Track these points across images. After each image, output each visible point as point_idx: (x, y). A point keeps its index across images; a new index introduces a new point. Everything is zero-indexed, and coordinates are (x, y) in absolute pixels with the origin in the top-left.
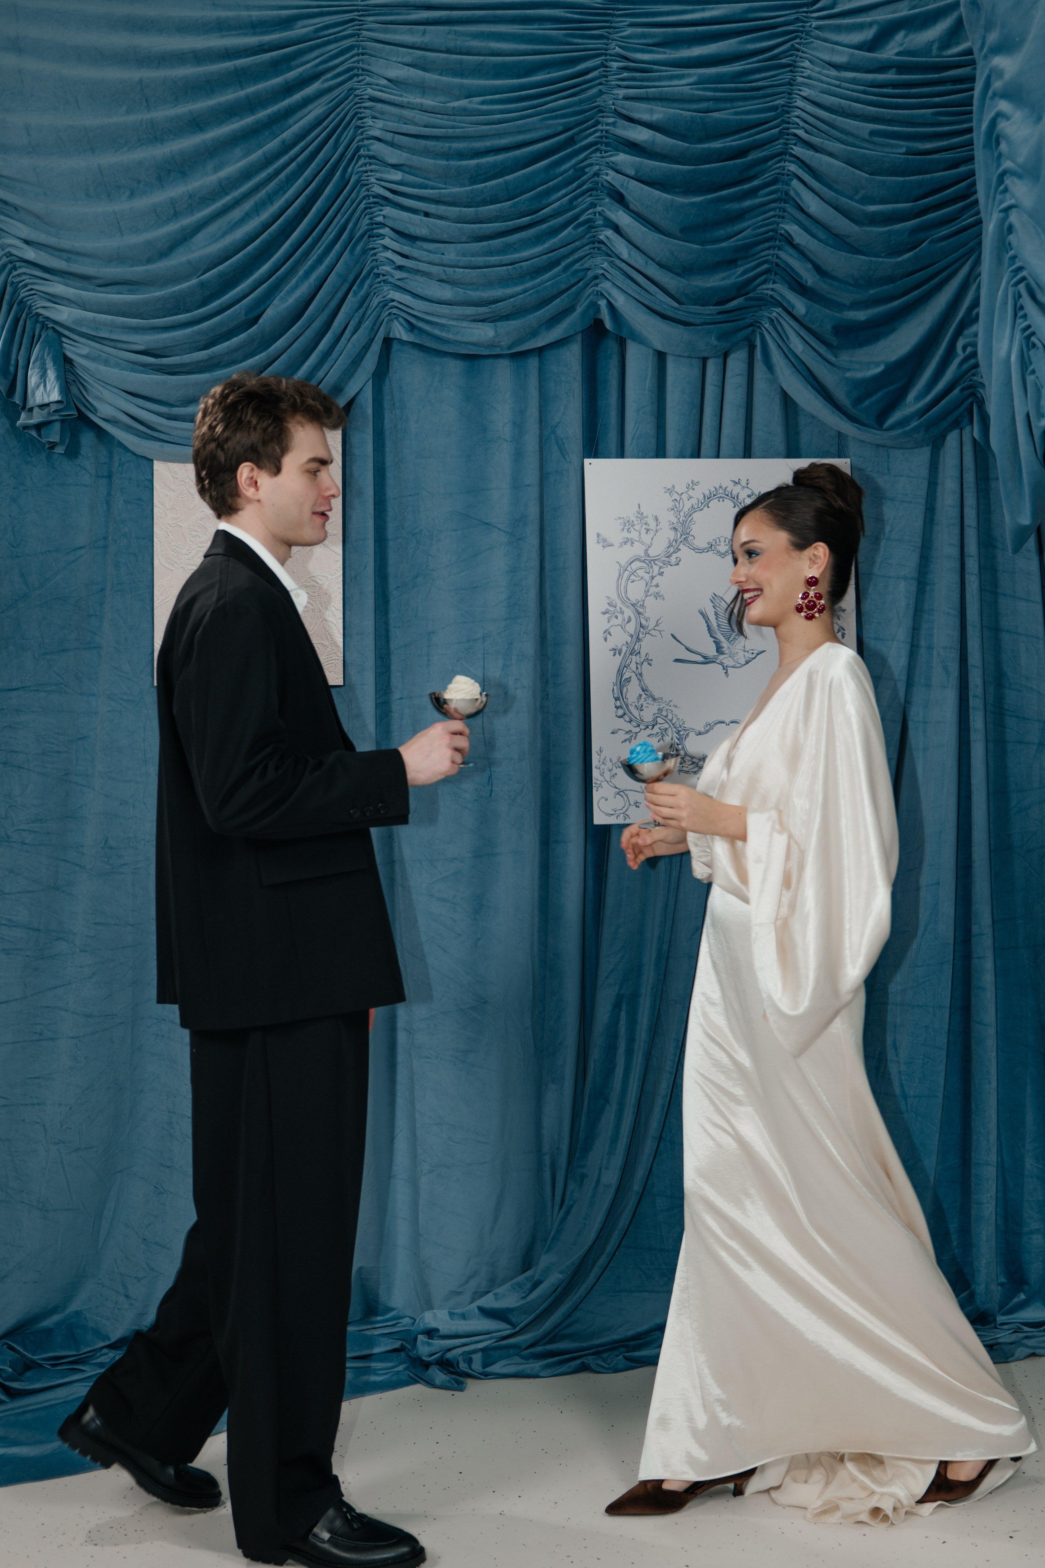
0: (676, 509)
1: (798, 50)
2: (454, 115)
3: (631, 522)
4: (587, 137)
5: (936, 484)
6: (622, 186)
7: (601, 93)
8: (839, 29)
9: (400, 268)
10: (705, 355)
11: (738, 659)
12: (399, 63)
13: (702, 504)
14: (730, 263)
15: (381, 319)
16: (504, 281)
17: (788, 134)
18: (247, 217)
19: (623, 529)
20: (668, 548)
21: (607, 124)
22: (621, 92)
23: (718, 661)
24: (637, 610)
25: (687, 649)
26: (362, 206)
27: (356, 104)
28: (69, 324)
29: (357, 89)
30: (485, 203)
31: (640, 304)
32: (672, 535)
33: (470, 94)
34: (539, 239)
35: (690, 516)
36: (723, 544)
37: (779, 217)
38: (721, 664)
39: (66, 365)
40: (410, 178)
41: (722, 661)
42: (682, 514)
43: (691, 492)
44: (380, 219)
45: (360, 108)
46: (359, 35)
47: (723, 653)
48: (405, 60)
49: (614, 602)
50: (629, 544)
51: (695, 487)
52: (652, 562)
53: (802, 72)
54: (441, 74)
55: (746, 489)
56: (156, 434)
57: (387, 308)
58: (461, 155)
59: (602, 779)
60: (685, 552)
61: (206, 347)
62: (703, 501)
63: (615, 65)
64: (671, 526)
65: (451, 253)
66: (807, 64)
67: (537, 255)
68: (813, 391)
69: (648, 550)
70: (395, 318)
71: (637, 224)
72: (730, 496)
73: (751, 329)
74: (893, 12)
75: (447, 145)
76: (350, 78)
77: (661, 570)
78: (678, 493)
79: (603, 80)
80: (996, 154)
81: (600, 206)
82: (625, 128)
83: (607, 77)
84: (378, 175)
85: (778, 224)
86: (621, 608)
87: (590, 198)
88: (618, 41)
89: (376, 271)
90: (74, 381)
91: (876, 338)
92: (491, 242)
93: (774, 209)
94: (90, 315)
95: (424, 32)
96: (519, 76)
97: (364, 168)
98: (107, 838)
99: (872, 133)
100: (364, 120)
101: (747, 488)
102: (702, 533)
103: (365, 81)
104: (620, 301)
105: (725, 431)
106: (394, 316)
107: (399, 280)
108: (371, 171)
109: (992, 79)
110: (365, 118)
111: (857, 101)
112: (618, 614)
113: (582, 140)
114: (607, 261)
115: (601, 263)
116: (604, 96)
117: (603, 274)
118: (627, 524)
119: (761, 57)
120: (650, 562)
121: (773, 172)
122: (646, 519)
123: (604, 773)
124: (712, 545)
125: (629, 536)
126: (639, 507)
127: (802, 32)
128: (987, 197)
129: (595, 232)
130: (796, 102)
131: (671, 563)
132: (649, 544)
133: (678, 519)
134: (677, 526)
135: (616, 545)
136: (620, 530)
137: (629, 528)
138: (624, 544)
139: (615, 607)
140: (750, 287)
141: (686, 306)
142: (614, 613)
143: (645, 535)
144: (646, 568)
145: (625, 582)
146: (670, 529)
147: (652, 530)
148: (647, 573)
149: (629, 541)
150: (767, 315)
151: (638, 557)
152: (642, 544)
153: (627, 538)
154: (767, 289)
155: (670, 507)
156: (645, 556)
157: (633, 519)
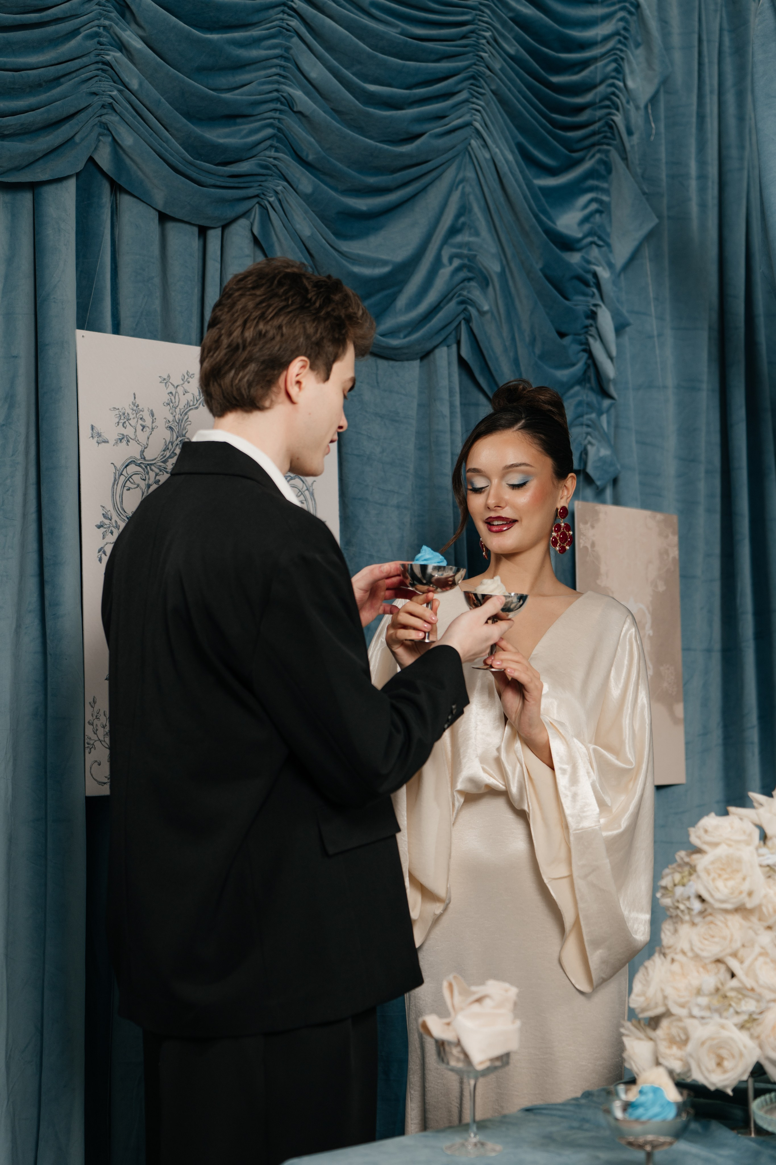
0: (171, 405)
3: (126, 414)
10: (205, 223)
13: (197, 401)
16: (10, 91)
19: (118, 422)
20: (164, 451)
31: (150, 148)
32: (167, 435)
35: (186, 414)
37: (283, 76)
42: (178, 410)
43: (186, 385)
49: (109, 513)
50: (124, 442)
51: (190, 380)
52: (148, 467)
59: (94, 737)
62: (198, 398)
64: (167, 425)
67: (45, 64)
69: (144, 451)
71: (146, 49)
73: (256, 200)
77: (158, 478)
78: (173, 385)
81: (107, 18)
85: (281, 84)
86: (116, 522)
87: (97, 7)
93: (276, 66)
104: (128, 139)
112: (113, 529)
114: (116, 88)
115: (109, 91)
118: (122, 418)
120: (146, 467)
122: (141, 413)
123: (97, 730)
125: (125, 432)
126: (135, 398)
129: (104, 50)
131: (167, 470)
132: (145, 444)
133: (174, 416)
134: (174, 425)
135: (112, 442)
136: (116, 424)
137: (125, 422)
138: (119, 441)
139: (111, 520)
140: (255, 151)
141: (198, 162)
142: (109, 527)
143: (142, 432)
144: (142, 473)
145: (121, 490)
146: (166, 428)
147: (148, 427)
148: (144, 480)
149: (125, 439)
150: (275, 188)
151: (134, 460)
152: (138, 443)
153: (123, 435)
154: (270, 157)
155: (167, 401)
156: (142, 458)
157: (129, 411)
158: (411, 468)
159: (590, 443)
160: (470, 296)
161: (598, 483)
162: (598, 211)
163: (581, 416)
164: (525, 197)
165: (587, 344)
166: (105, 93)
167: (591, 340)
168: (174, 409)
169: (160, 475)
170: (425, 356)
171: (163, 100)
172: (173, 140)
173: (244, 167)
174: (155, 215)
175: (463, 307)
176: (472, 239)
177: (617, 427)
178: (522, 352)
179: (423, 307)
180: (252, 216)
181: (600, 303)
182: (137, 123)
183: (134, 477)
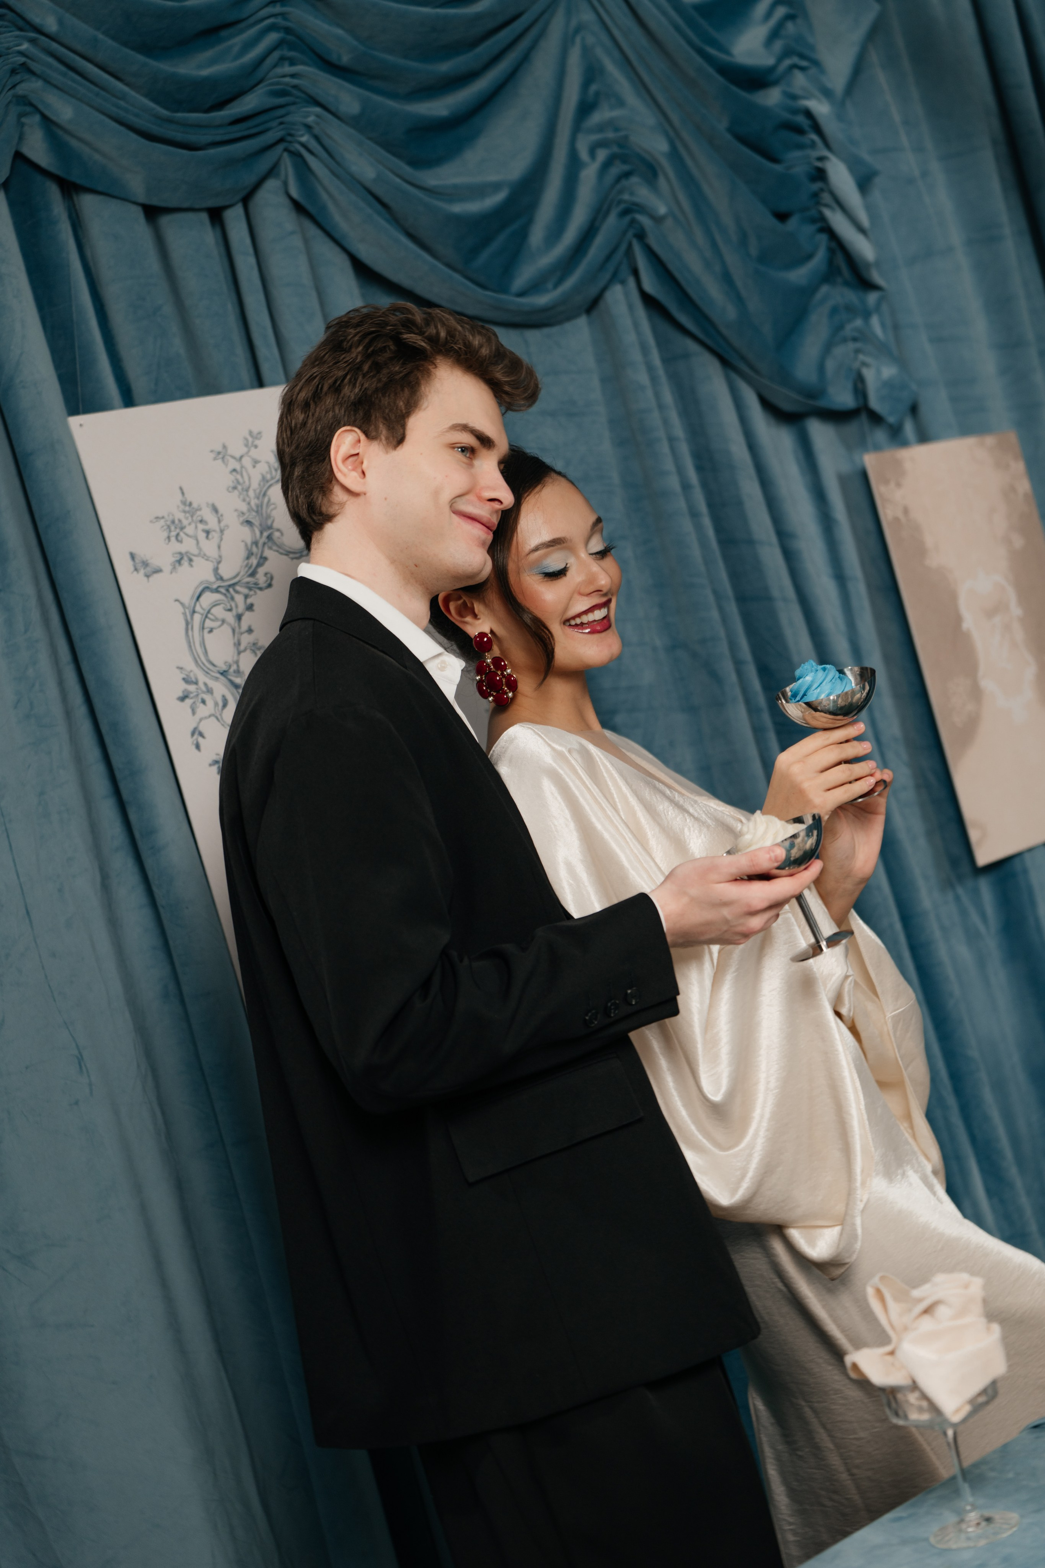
0: (239, 487)
3: (177, 522)
10: (216, 202)
19: (169, 538)
20: (248, 558)
24: (232, 682)
32: (246, 534)
35: (265, 495)
42: (251, 493)
43: (254, 453)
49: (192, 675)
50: (185, 562)
51: (257, 442)
64: (241, 519)
69: (218, 568)
73: (280, 147)
77: (249, 601)
78: (235, 458)
86: (205, 684)
114: (24, 38)
118: (173, 528)
120: (228, 590)
122: (199, 513)
125: (182, 548)
126: (183, 493)
131: (260, 586)
132: (217, 557)
133: (249, 504)
134: (251, 517)
135: (167, 568)
136: (165, 540)
137: (178, 535)
138: (177, 564)
139: (196, 683)
140: (259, 74)
141: (179, 115)
142: (197, 695)
143: (207, 541)
144: (223, 602)
145: (200, 635)
146: (242, 523)
147: (214, 531)
148: (230, 610)
149: (186, 558)
150: (305, 120)
151: (207, 585)
152: (207, 560)
153: (180, 553)
154: (284, 76)
155: (231, 484)
156: (217, 579)
157: (179, 515)
158: (615, 477)
159: (864, 364)
160: (635, 199)
161: (891, 419)
162: (790, 17)
163: (840, 327)
164: (677, 28)
165: (823, 219)
166: (10, 51)
167: (827, 213)
168: (245, 493)
169: (251, 596)
170: (592, 306)
171: (101, 36)
172: (133, 93)
173: (250, 103)
174: (138, 214)
175: (627, 219)
176: (616, 113)
177: (896, 327)
178: (732, 259)
179: (570, 235)
180: (283, 173)
181: (826, 153)
182: (70, 83)
183: (214, 611)
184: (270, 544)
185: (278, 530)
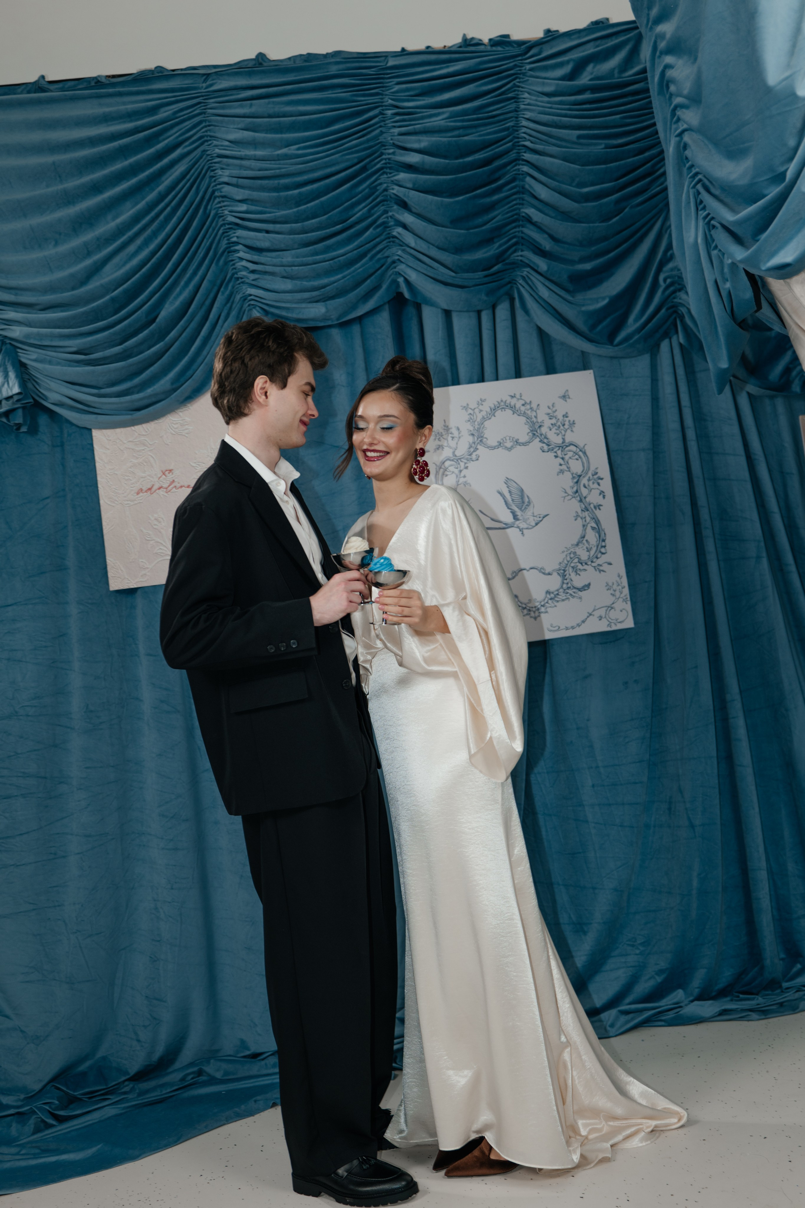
0: (471, 421)
1: (519, 87)
2: (279, 160)
3: (440, 433)
4: (375, 165)
5: (657, 380)
6: (405, 195)
7: (382, 133)
8: (546, 68)
9: (253, 272)
10: (479, 308)
11: (530, 523)
12: (236, 128)
13: (490, 414)
14: (488, 241)
15: (243, 309)
16: (328, 272)
17: (519, 146)
18: (140, 249)
19: (435, 439)
20: (469, 448)
21: (389, 154)
22: (396, 131)
23: (515, 526)
25: (492, 520)
26: (221, 232)
27: (208, 161)
28: (21, 339)
29: (208, 150)
30: (308, 219)
31: (427, 277)
33: (288, 144)
34: (350, 240)
35: (482, 424)
36: (508, 441)
37: (520, 204)
38: (518, 527)
39: (22, 369)
40: (253, 208)
41: (519, 525)
42: (476, 423)
43: (481, 407)
44: (235, 239)
45: (211, 163)
46: (205, 113)
47: (518, 520)
48: (240, 126)
50: (441, 449)
51: (483, 403)
52: (459, 460)
53: (523, 101)
54: (266, 133)
55: (520, 401)
56: (91, 410)
57: (246, 301)
58: (287, 188)
60: (481, 450)
61: (121, 344)
62: (490, 412)
63: (389, 112)
64: (469, 433)
65: (288, 257)
66: (526, 95)
68: (560, 324)
70: (254, 308)
71: (419, 221)
72: (509, 406)
73: (509, 286)
74: (583, 51)
75: (276, 182)
76: (202, 144)
77: (466, 465)
78: (472, 409)
79: (382, 124)
80: (667, 96)
81: (391, 212)
82: (401, 155)
83: (384, 121)
84: (230, 208)
85: (519, 209)
87: (383, 208)
88: (392, 96)
89: (236, 276)
90: (29, 379)
91: (600, 282)
92: (315, 246)
93: (515, 199)
94: (35, 330)
95: (251, 105)
96: (322, 128)
97: (219, 205)
98: (88, 705)
99: (579, 137)
100: (216, 171)
101: (521, 399)
102: (493, 434)
103: (213, 144)
104: (413, 276)
105: (501, 361)
106: (252, 306)
107: (253, 280)
108: (224, 206)
109: (658, 43)
110: (215, 170)
111: (566, 116)
113: (372, 168)
114: (400, 250)
115: (397, 252)
116: (385, 135)
117: (399, 260)
118: (438, 435)
119: (493, 95)
120: (457, 461)
121: (511, 174)
122: (450, 430)
124: (500, 443)
125: (440, 443)
126: (445, 422)
127: (520, 74)
128: (665, 131)
129: (390, 230)
130: (521, 122)
132: (455, 447)
133: (474, 427)
137: (439, 438)
140: (506, 256)
141: (462, 275)
146: (469, 435)
147: (456, 437)
148: (457, 468)
150: (522, 274)
151: (448, 458)
152: (450, 448)
153: (439, 445)
154: (518, 256)
155: (467, 419)
156: (454, 456)
157: (441, 430)
166: (394, 254)
170: (652, 349)
172: (443, 268)
173: (495, 268)
179: (644, 318)
182: (417, 265)
183: (449, 468)
184: (481, 443)
185: (486, 438)
